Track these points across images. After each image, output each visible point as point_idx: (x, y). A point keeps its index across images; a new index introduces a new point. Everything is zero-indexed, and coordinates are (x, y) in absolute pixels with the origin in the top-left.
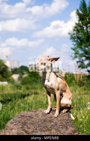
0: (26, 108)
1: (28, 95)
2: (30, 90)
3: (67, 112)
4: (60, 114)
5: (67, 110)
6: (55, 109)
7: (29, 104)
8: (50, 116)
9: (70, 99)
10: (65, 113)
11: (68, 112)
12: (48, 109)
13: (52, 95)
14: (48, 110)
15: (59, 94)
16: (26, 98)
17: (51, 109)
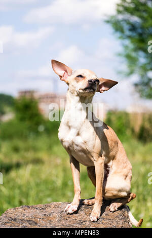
0: (14, 198)
1: (18, 166)
2: (22, 153)
3: (120, 208)
4: (104, 215)
5: (120, 204)
6: (90, 203)
7: (20, 187)
8: (78, 219)
9: (126, 176)
10: (115, 211)
11: (123, 210)
12: (73, 203)
13: (83, 168)
14: (75, 204)
15: (103, 165)
16: (13, 174)
17: (81, 203)
